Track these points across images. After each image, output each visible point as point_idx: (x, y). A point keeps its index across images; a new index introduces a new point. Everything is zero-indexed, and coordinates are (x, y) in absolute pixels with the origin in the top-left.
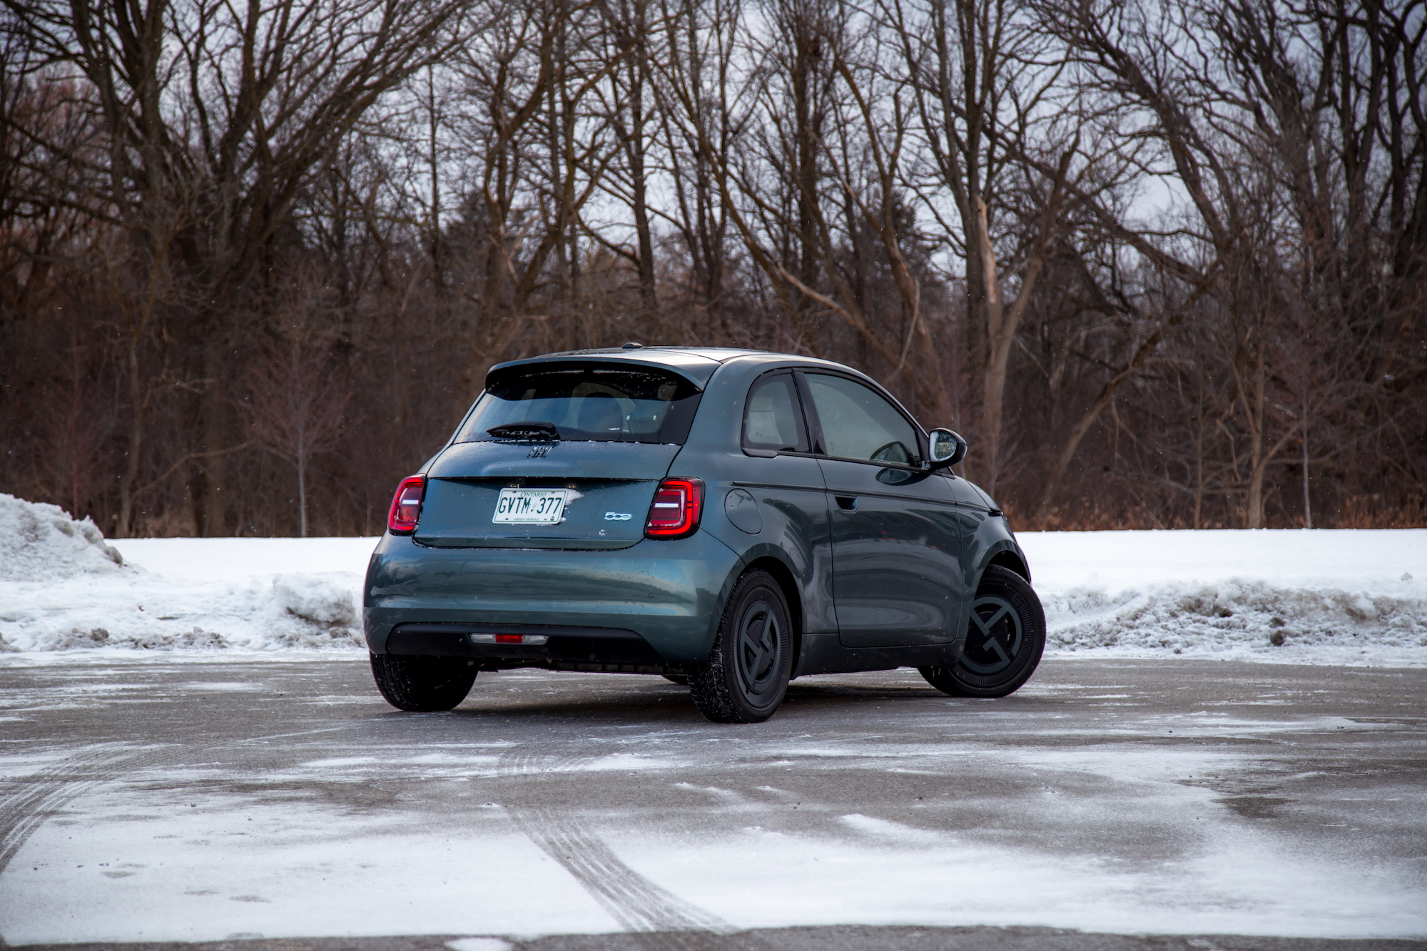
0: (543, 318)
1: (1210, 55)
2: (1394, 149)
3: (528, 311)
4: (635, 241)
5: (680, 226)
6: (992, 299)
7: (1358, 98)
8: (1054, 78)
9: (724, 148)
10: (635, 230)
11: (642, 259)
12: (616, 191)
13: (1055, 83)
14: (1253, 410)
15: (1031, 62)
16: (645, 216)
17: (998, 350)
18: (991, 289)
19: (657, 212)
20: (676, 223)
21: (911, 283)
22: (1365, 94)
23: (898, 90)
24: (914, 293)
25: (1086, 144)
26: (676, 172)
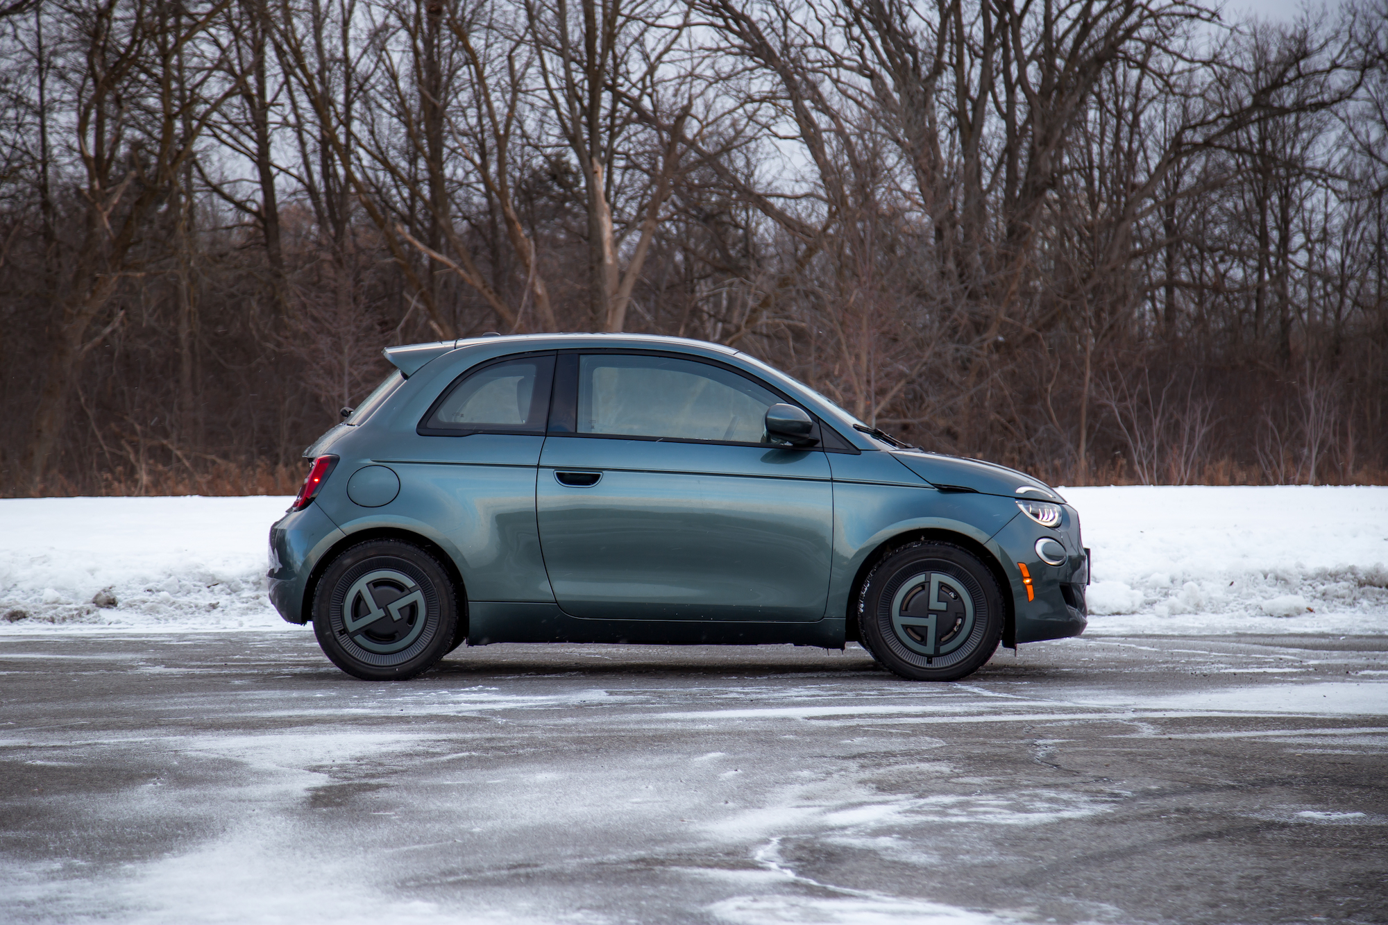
0: (138, 275)
1: (826, 21)
2: (1008, 117)
3: (124, 267)
4: (259, 197)
5: (304, 183)
6: (609, 260)
7: (972, 65)
8: (673, 41)
9: (348, 104)
10: (258, 186)
11: (268, 214)
12: (239, 147)
13: (675, 46)
14: (857, 374)
15: (653, 25)
16: (269, 173)
17: (615, 310)
18: (607, 250)
19: (281, 169)
20: (299, 179)
21: (526, 243)
22: (978, 61)
23: (512, 50)
24: (529, 252)
25: (698, 108)
26: (299, 128)
